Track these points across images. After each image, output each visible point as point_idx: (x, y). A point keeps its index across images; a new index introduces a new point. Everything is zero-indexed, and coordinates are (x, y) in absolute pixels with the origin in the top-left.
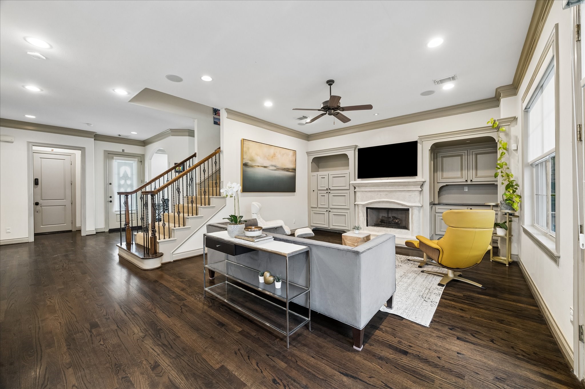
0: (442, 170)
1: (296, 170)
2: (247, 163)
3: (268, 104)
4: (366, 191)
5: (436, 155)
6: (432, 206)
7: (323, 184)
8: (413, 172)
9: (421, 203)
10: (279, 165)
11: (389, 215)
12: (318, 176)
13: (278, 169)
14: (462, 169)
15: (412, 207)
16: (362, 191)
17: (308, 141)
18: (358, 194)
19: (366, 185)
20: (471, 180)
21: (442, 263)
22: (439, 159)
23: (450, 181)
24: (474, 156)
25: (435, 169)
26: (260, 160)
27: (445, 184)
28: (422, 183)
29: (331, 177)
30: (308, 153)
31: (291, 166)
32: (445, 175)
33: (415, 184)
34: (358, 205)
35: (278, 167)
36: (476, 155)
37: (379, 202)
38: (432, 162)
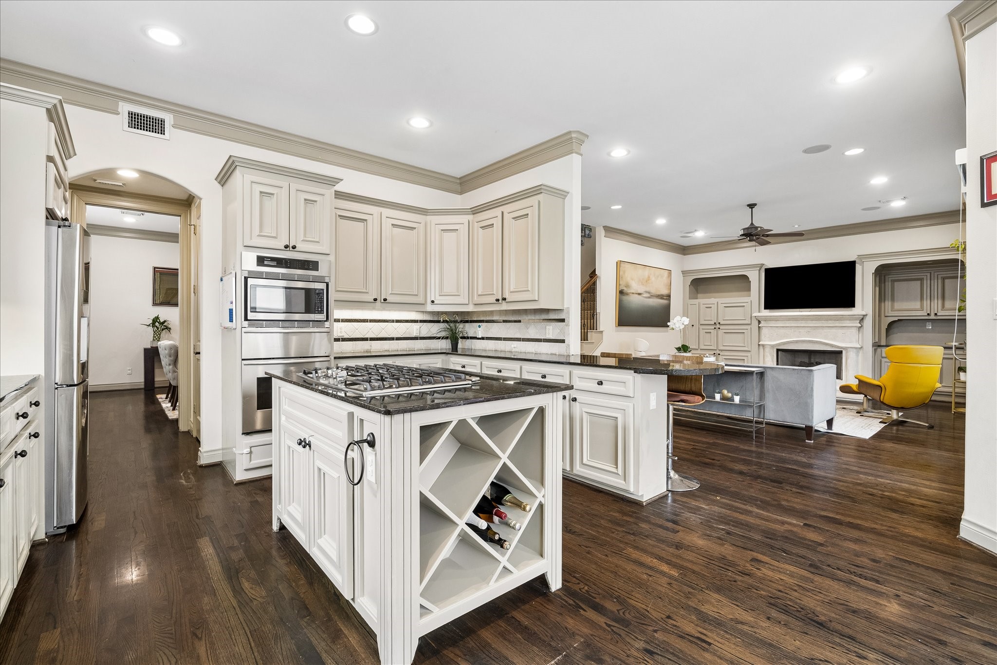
0: (893, 300)
1: (670, 297)
2: (623, 290)
3: (661, 221)
4: (777, 327)
5: (883, 277)
6: (876, 348)
7: (710, 316)
8: (849, 302)
9: (861, 344)
10: (654, 291)
11: (812, 359)
12: (701, 304)
13: (652, 296)
14: (922, 299)
15: (846, 348)
16: (771, 327)
17: (684, 254)
18: (764, 331)
19: (776, 319)
20: (936, 314)
21: (885, 402)
22: (888, 285)
23: (905, 315)
24: (940, 281)
25: (882, 295)
26: (635, 286)
27: (896, 319)
28: (862, 317)
29: (721, 307)
30: (685, 273)
31: (664, 292)
32: (897, 305)
33: (852, 318)
34: (763, 346)
35: (652, 293)
36: (944, 279)
37: (797, 342)
38: (877, 289)
